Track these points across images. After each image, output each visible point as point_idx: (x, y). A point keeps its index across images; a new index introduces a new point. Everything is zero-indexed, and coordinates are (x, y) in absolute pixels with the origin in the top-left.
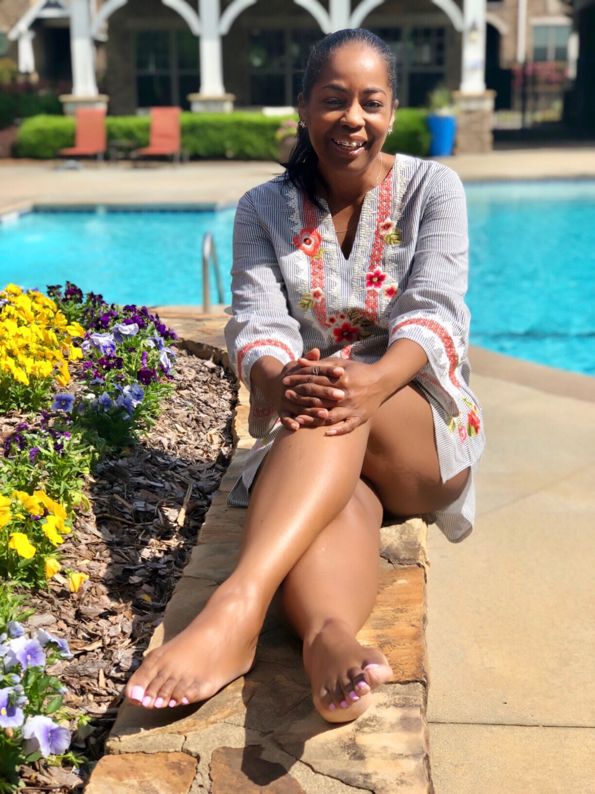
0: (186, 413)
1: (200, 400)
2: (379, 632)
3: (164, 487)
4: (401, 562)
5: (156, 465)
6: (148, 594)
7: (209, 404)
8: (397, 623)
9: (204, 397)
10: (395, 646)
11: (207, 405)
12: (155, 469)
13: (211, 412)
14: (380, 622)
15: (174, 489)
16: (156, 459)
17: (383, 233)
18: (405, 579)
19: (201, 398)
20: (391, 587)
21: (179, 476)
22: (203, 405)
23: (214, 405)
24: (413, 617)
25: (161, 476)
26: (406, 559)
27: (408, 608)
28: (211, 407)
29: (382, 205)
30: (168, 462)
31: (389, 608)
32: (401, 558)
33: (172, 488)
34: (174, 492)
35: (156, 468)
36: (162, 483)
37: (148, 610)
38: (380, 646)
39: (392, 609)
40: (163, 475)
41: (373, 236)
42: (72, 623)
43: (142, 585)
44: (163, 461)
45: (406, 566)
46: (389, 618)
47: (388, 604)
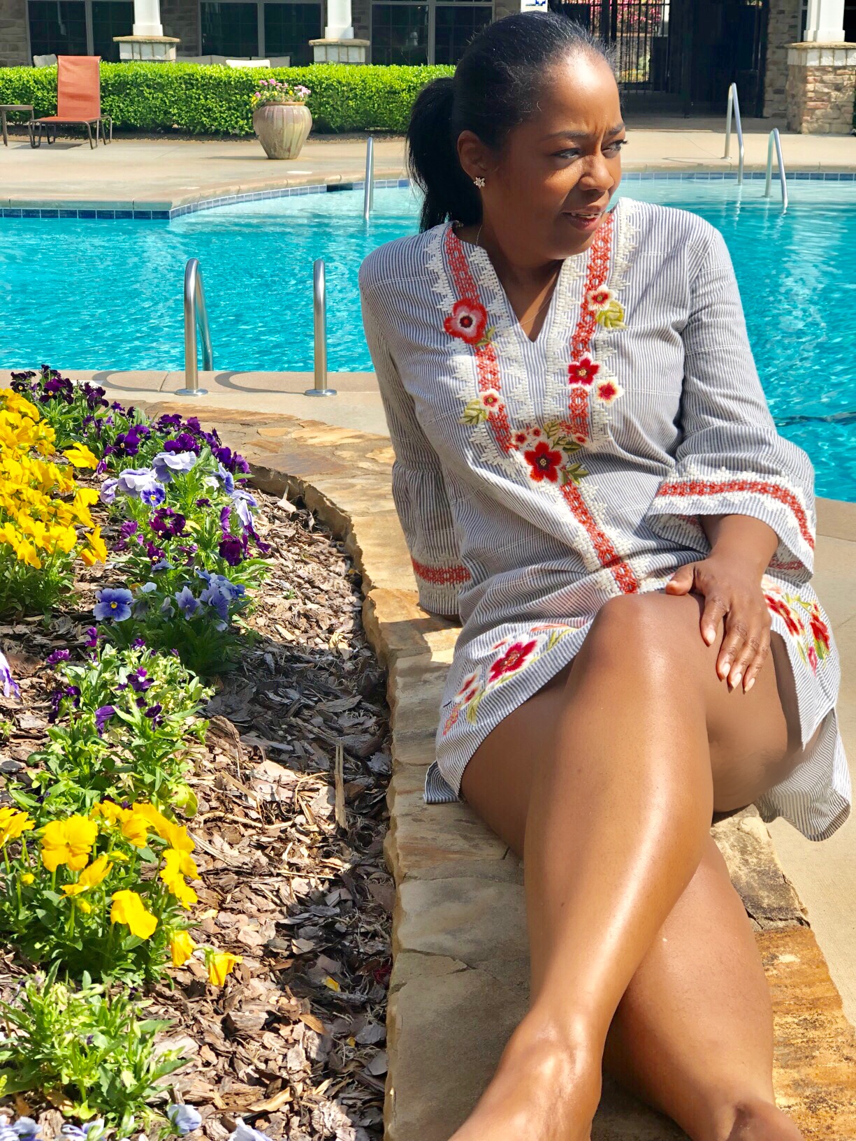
0: (287, 603)
1: (299, 577)
2: (795, 1075)
3: (293, 751)
4: (769, 915)
5: (269, 708)
6: (333, 975)
7: (316, 584)
8: (816, 1053)
9: (304, 571)
10: (836, 1108)
11: (314, 587)
12: (269, 716)
13: (323, 598)
14: (786, 1051)
15: (310, 754)
16: (266, 695)
17: (593, 307)
18: (791, 953)
19: (300, 572)
20: (775, 972)
21: (310, 727)
22: (307, 586)
23: (325, 587)
24: (840, 1039)
25: (282, 729)
26: (774, 909)
27: (822, 1018)
28: (322, 590)
29: (596, 265)
30: (286, 701)
31: (789, 1019)
32: (765, 905)
33: (306, 751)
34: (312, 760)
35: (270, 712)
36: (289, 743)
37: (342, 1010)
38: (809, 1108)
39: (796, 1021)
40: (284, 726)
41: (579, 311)
42: (222, 1048)
43: (316, 956)
44: (278, 699)
45: (781, 924)
46: (800, 1041)
47: (783, 1008)
